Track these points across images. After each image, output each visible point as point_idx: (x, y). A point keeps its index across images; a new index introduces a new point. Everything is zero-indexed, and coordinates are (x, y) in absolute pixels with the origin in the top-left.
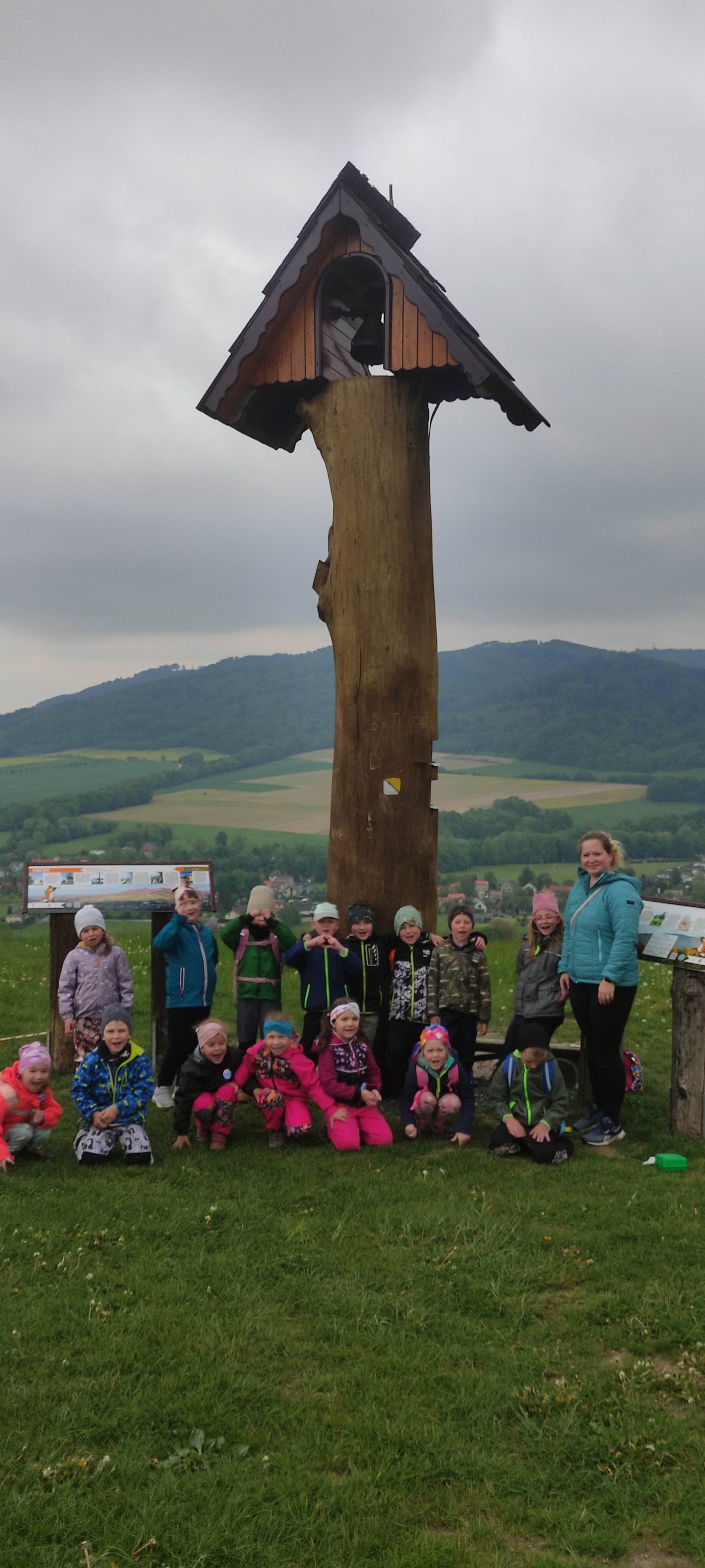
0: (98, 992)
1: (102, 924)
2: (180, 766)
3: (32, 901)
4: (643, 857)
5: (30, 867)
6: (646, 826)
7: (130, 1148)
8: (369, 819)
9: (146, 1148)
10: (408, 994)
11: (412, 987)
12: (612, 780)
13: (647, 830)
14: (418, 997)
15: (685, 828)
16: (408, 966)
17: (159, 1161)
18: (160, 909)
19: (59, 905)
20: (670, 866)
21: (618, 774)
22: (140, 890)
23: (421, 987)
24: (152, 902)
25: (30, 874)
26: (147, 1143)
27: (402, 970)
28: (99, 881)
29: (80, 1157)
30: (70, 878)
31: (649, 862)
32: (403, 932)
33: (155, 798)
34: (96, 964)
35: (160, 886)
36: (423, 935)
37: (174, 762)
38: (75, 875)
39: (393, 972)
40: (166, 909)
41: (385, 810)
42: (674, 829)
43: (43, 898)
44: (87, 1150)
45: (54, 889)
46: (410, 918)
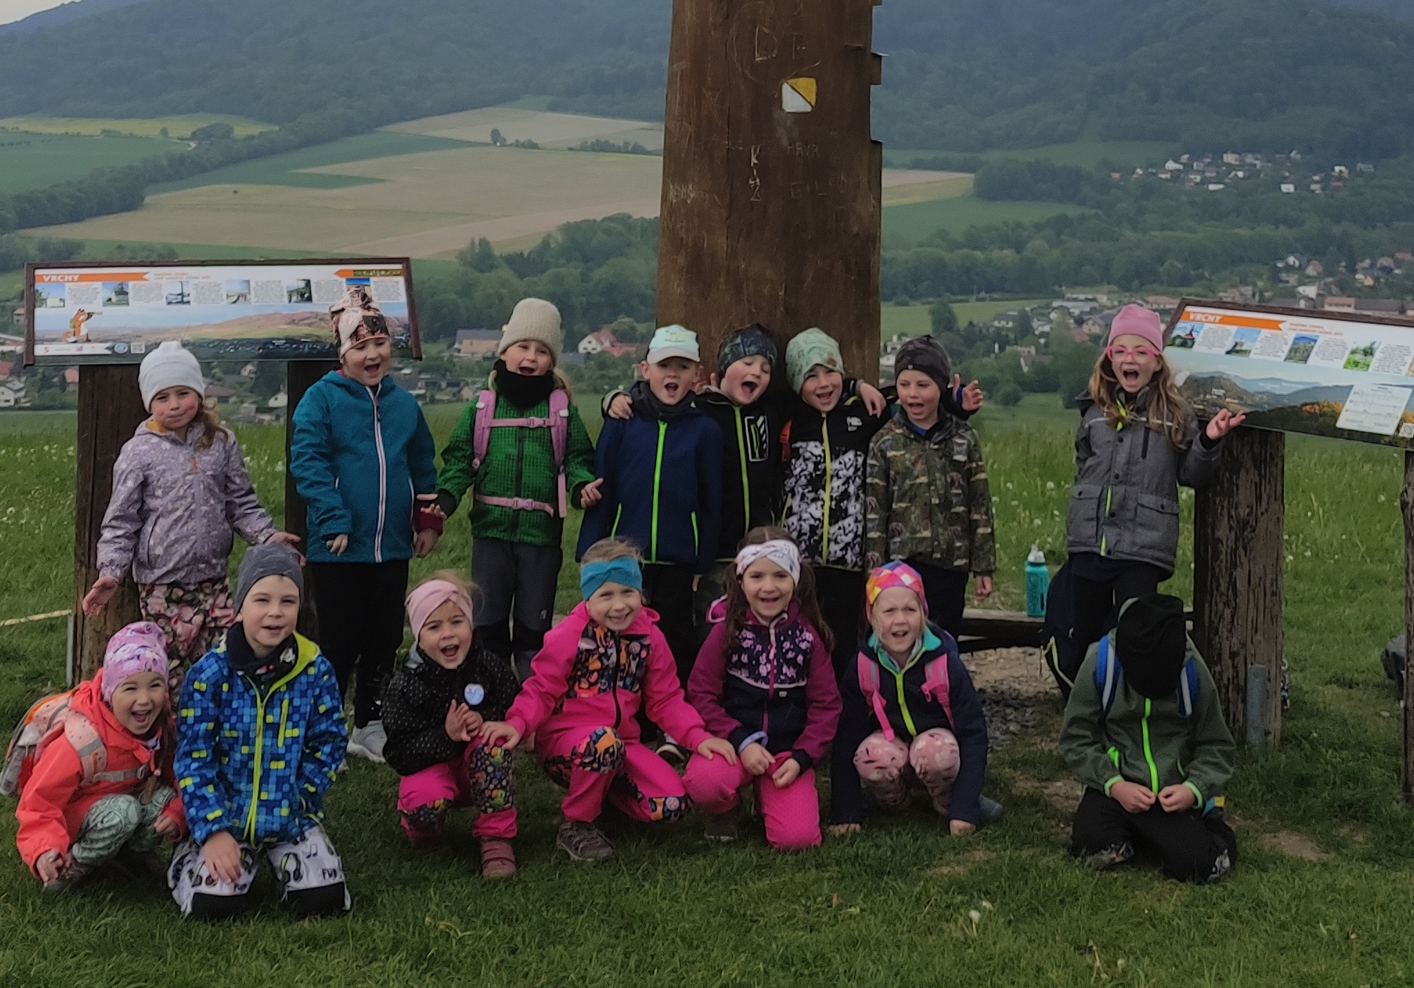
0: (197, 526)
1: (200, 384)
2: (193, 145)
3: (43, 341)
4: (970, 292)
5: (38, 272)
6: (973, 242)
7: (298, 876)
8: (754, 160)
9: (333, 873)
10: (815, 510)
11: (825, 495)
12: (918, 165)
13: (976, 248)
14: (837, 514)
15: (1037, 243)
16: (818, 452)
17: (365, 903)
18: (309, 355)
19: (100, 349)
20: (1014, 307)
21: (928, 155)
22: (267, 317)
23: (845, 495)
24: (290, 340)
25: (38, 286)
26: (333, 862)
27: (805, 460)
28: (182, 299)
29: (186, 905)
30: (122, 292)
31: (979, 300)
32: (811, 385)
33: (147, 200)
34: (189, 466)
35: (305, 308)
36: (848, 387)
37: (182, 139)
38: (131, 286)
39: (789, 464)
40: (320, 354)
41: (785, 142)
42: (1019, 247)
43: (67, 334)
44: (204, 889)
45: (90, 315)
46: (826, 356)
